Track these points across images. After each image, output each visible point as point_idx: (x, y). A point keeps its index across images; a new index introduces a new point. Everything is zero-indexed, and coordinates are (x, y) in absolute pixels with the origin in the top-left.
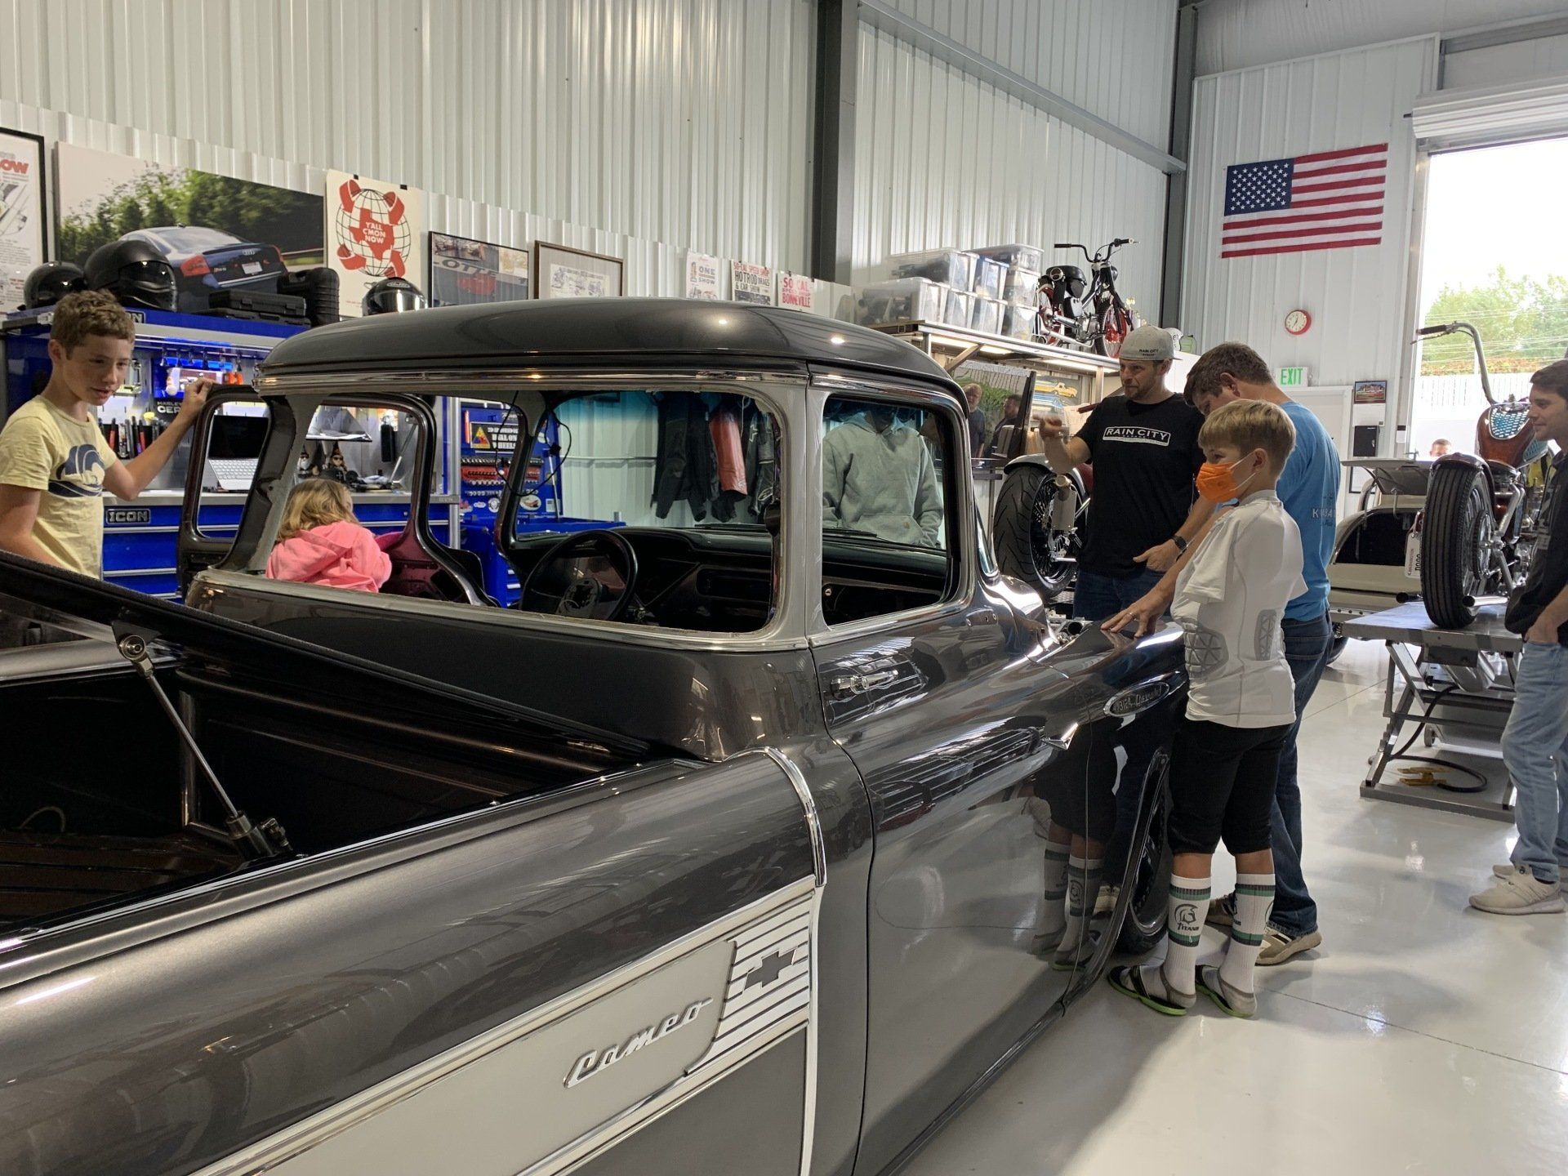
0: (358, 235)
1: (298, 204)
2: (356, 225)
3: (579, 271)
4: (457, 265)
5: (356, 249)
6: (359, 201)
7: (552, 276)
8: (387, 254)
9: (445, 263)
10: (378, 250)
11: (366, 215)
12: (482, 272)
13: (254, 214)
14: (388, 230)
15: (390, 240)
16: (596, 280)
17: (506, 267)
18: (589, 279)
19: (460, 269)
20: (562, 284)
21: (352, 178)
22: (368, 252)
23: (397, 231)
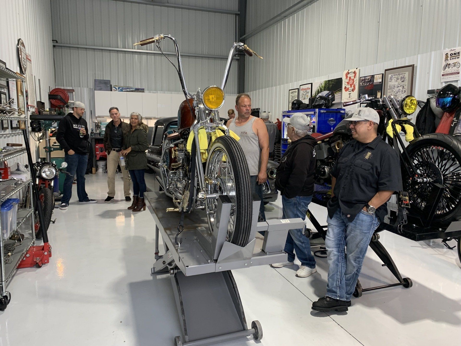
0: (348, 83)
1: (337, 81)
2: (348, 81)
3: (397, 74)
4: (365, 84)
5: (347, 87)
6: (349, 76)
7: (389, 78)
8: (353, 86)
9: (362, 84)
10: (351, 85)
11: (350, 78)
12: (370, 83)
13: (331, 86)
14: (353, 80)
15: (353, 82)
16: (403, 75)
17: (376, 80)
18: (401, 75)
19: (365, 85)
20: (392, 80)
21: (348, 71)
22: (350, 86)
23: (355, 80)
